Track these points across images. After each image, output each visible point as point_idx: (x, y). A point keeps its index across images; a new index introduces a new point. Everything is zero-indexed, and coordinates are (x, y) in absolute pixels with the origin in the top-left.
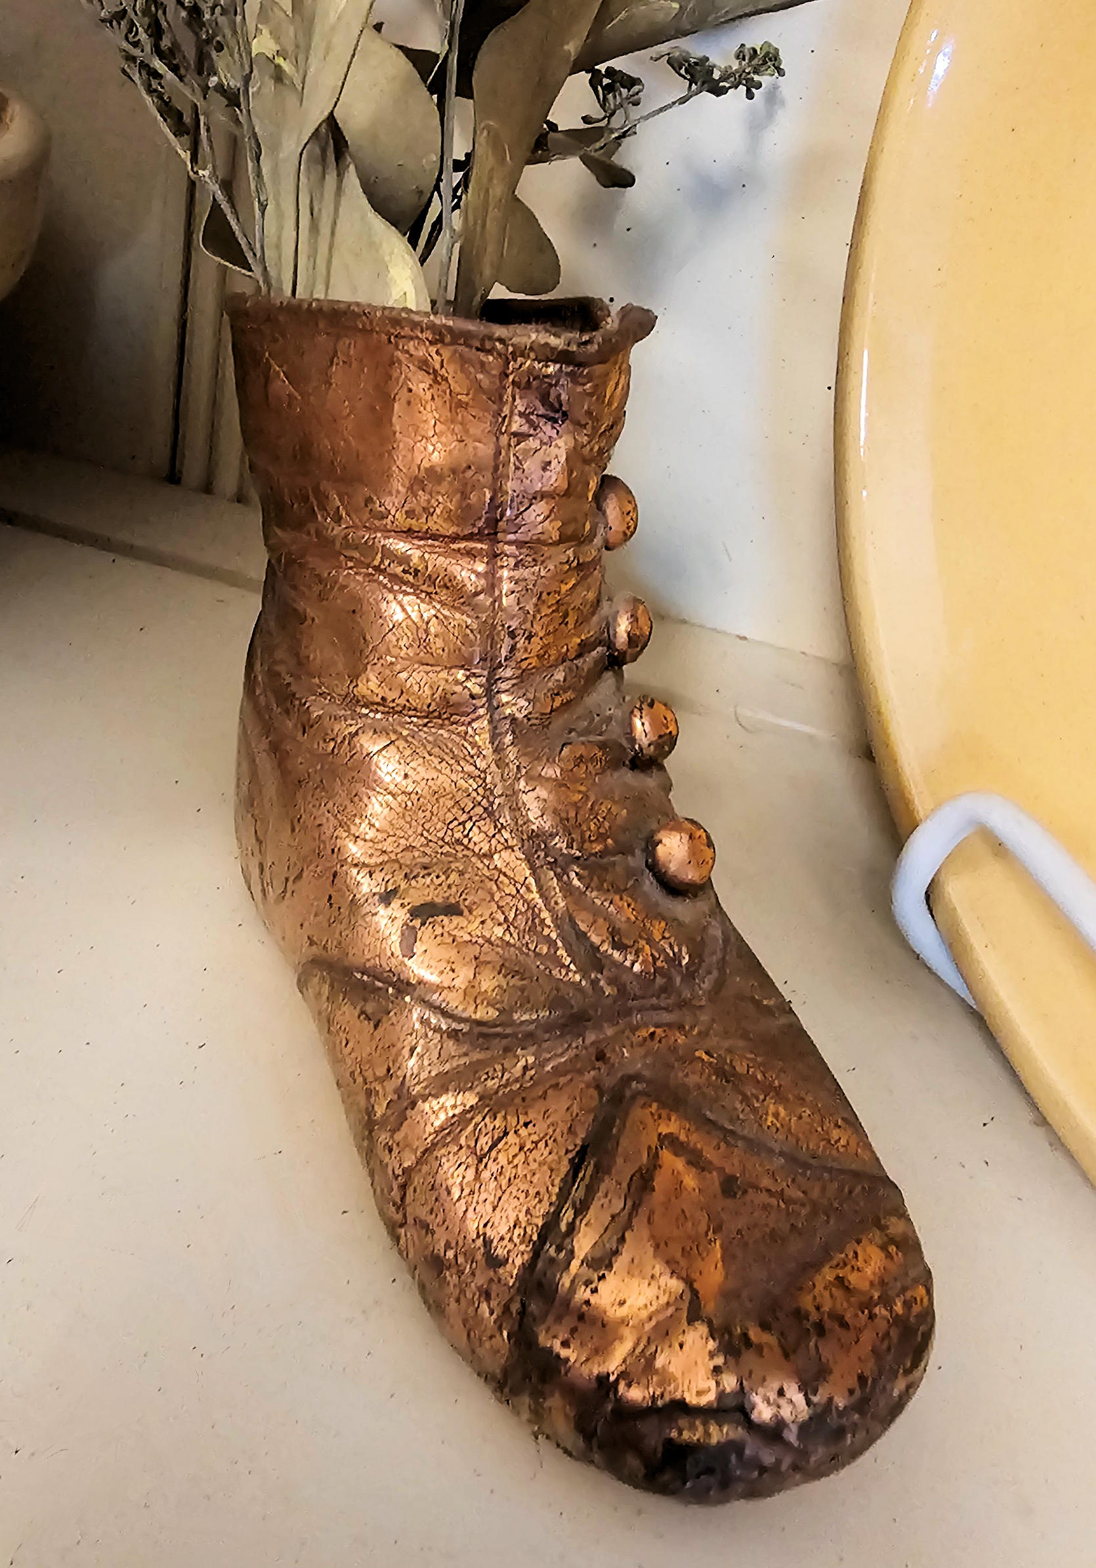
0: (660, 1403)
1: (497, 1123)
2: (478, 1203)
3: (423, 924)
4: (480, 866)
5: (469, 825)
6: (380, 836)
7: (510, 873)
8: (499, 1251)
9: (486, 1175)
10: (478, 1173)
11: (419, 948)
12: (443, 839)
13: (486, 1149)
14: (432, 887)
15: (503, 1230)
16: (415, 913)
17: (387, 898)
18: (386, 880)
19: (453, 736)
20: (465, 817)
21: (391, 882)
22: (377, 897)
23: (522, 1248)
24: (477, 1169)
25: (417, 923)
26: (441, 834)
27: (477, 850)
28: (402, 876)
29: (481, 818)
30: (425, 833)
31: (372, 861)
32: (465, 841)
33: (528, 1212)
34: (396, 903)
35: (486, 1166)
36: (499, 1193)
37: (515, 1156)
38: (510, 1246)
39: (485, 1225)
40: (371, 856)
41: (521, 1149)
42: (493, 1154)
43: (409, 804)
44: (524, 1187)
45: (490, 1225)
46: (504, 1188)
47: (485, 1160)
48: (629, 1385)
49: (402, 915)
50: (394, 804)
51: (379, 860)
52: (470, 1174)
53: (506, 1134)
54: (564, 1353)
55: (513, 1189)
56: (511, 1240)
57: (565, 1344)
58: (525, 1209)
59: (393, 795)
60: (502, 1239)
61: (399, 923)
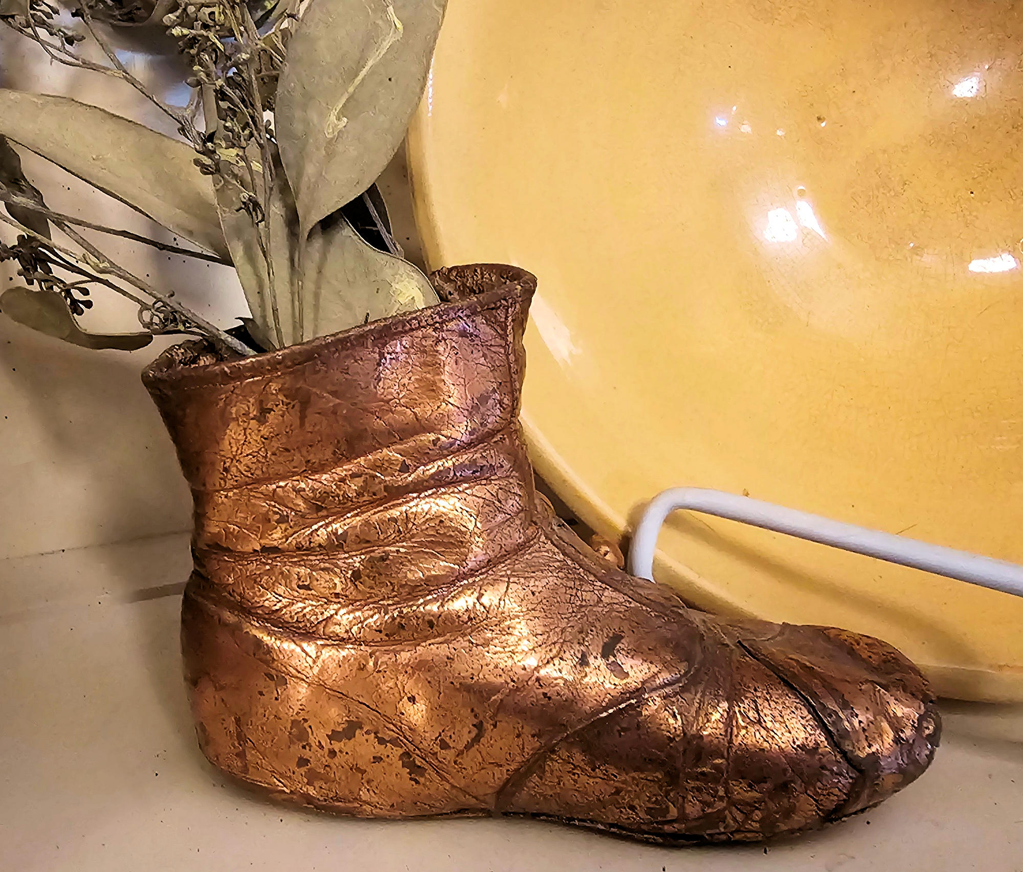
0: (916, 725)
1: (746, 701)
2: (781, 738)
3: (615, 656)
4: (600, 609)
5: (579, 594)
6: (545, 636)
7: (616, 601)
8: (811, 745)
9: (769, 725)
10: (766, 728)
11: (626, 668)
12: (573, 612)
13: (757, 716)
14: (596, 637)
15: (802, 735)
16: (605, 656)
17: (583, 661)
18: (572, 653)
19: (533, 555)
20: (575, 591)
21: (576, 653)
22: (578, 666)
23: (818, 732)
24: (763, 727)
25: (612, 659)
26: (571, 611)
27: (592, 603)
28: (578, 645)
29: (581, 585)
30: (563, 616)
31: (554, 651)
32: (584, 603)
33: (802, 718)
34: (591, 660)
35: (765, 722)
36: (784, 725)
37: (770, 705)
38: (813, 737)
39: (794, 743)
40: (551, 650)
41: (768, 701)
42: (761, 714)
43: (545, 607)
44: (789, 711)
45: (795, 740)
46: (782, 721)
47: (762, 720)
48: (902, 732)
49: (600, 662)
50: (537, 614)
51: (557, 648)
52: (763, 732)
53: (755, 701)
54: (874, 749)
55: (786, 717)
56: (810, 735)
57: (870, 746)
58: (800, 718)
59: (533, 609)
60: (807, 738)
61: (603, 667)
